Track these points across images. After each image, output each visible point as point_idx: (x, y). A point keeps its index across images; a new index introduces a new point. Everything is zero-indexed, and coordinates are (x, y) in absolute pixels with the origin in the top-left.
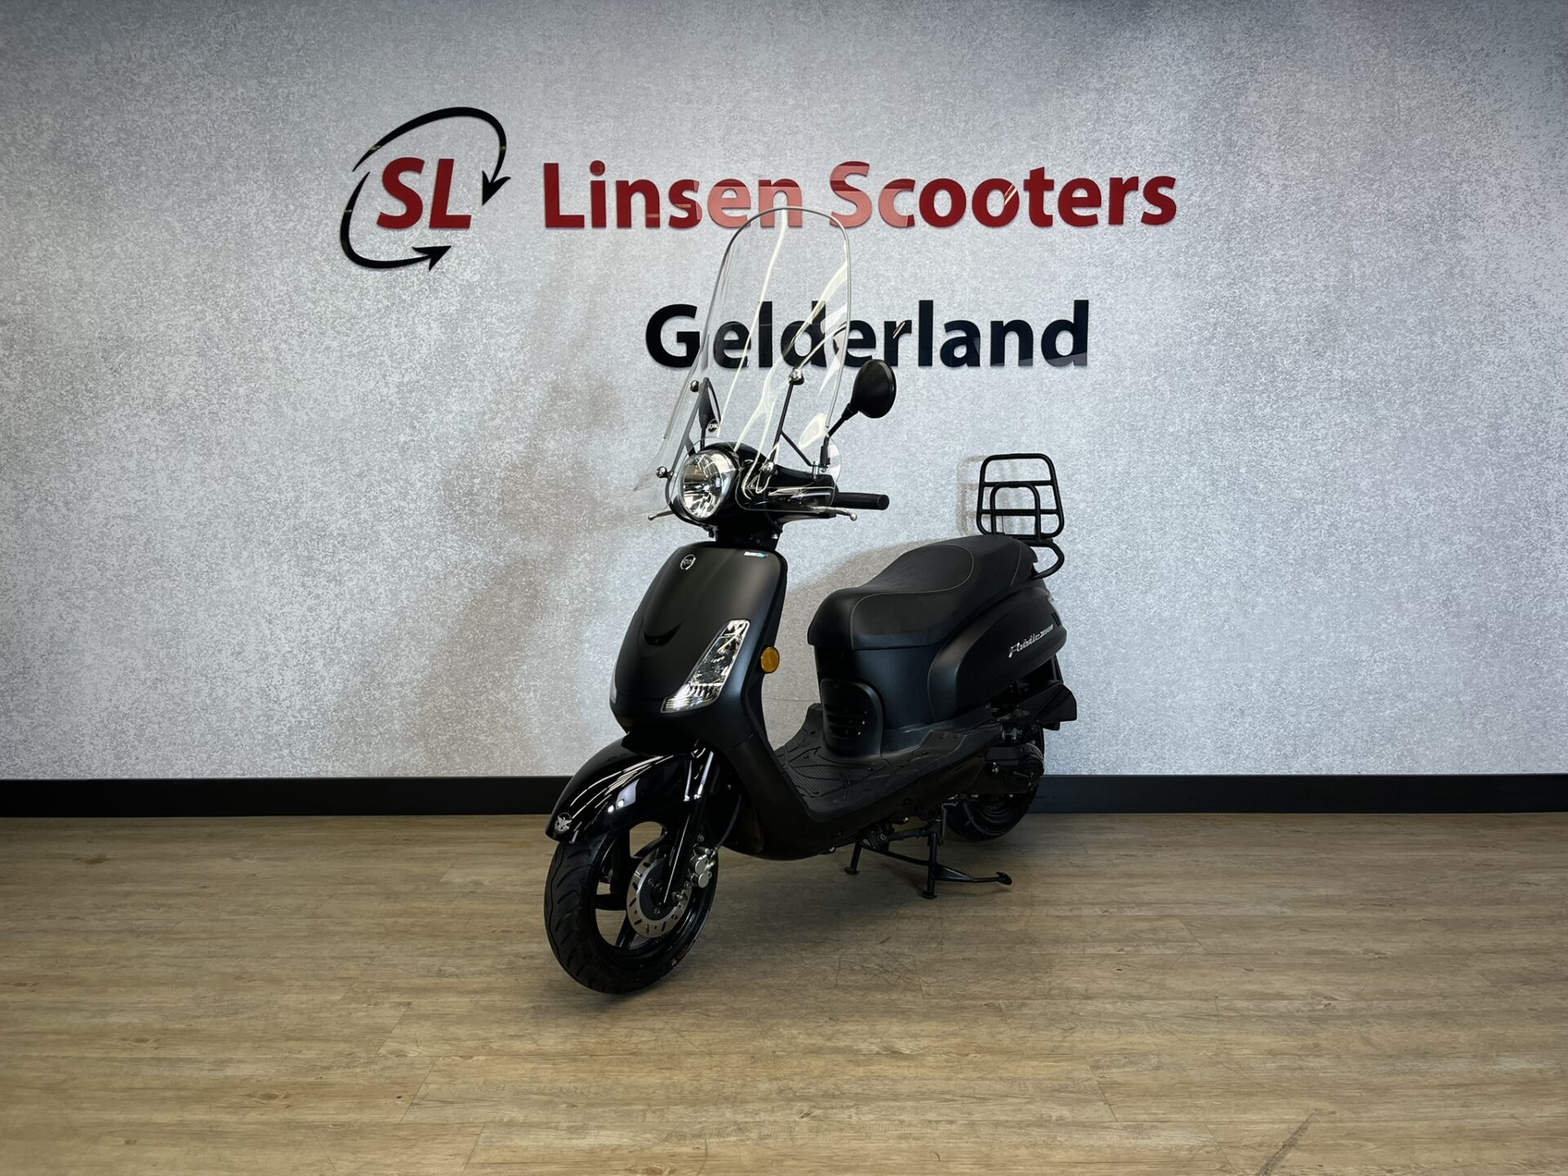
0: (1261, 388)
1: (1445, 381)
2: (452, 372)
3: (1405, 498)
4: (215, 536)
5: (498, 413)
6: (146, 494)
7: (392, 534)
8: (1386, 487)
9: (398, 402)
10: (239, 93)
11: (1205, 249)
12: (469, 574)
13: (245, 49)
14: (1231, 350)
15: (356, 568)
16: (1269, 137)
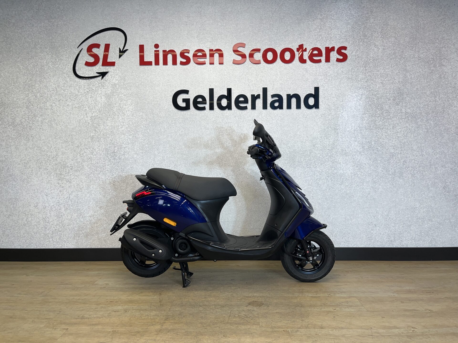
0: (378, 115)
1: (440, 113)
2: (109, 113)
3: (429, 152)
4: (30, 167)
5: (123, 126)
6: (8, 153)
7: (88, 166)
8: (422, 148)
9: (91, 122)
10: (42, 24)
11: (358, 70)
12: (113, 179)
13: (45, 11)
14: (367, 103)
15: (76, 177)
16: (378, 33)
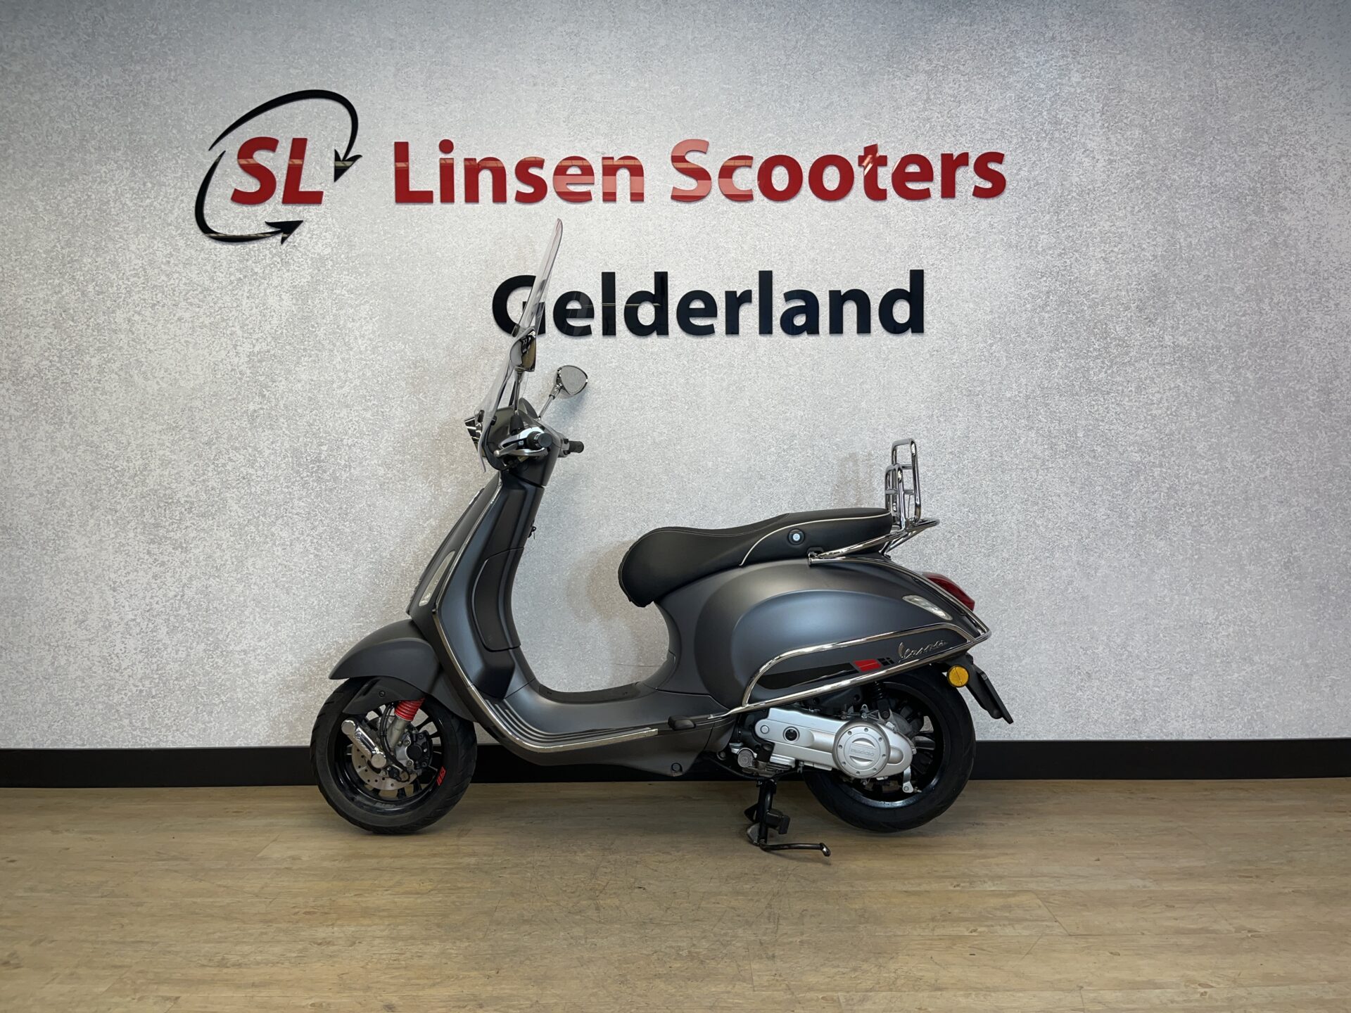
0: (1095, 354)
1: (1273, 347)
2: (302, 342)
3: (1241, 461)
4: (64, 506)
5: (346, 381)
7: (240, 501)
8: (1223, 450)
9: (248, 371)
10: (104, 80)
11: (1035, 221)
12: (315, 541)
13: (112, 39)
14: (1064, 317)
15: (202, 535)
16: (1093, 115)
